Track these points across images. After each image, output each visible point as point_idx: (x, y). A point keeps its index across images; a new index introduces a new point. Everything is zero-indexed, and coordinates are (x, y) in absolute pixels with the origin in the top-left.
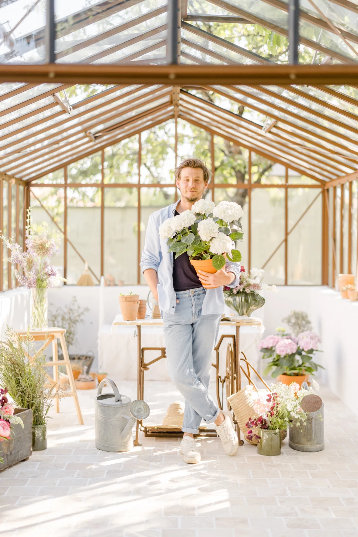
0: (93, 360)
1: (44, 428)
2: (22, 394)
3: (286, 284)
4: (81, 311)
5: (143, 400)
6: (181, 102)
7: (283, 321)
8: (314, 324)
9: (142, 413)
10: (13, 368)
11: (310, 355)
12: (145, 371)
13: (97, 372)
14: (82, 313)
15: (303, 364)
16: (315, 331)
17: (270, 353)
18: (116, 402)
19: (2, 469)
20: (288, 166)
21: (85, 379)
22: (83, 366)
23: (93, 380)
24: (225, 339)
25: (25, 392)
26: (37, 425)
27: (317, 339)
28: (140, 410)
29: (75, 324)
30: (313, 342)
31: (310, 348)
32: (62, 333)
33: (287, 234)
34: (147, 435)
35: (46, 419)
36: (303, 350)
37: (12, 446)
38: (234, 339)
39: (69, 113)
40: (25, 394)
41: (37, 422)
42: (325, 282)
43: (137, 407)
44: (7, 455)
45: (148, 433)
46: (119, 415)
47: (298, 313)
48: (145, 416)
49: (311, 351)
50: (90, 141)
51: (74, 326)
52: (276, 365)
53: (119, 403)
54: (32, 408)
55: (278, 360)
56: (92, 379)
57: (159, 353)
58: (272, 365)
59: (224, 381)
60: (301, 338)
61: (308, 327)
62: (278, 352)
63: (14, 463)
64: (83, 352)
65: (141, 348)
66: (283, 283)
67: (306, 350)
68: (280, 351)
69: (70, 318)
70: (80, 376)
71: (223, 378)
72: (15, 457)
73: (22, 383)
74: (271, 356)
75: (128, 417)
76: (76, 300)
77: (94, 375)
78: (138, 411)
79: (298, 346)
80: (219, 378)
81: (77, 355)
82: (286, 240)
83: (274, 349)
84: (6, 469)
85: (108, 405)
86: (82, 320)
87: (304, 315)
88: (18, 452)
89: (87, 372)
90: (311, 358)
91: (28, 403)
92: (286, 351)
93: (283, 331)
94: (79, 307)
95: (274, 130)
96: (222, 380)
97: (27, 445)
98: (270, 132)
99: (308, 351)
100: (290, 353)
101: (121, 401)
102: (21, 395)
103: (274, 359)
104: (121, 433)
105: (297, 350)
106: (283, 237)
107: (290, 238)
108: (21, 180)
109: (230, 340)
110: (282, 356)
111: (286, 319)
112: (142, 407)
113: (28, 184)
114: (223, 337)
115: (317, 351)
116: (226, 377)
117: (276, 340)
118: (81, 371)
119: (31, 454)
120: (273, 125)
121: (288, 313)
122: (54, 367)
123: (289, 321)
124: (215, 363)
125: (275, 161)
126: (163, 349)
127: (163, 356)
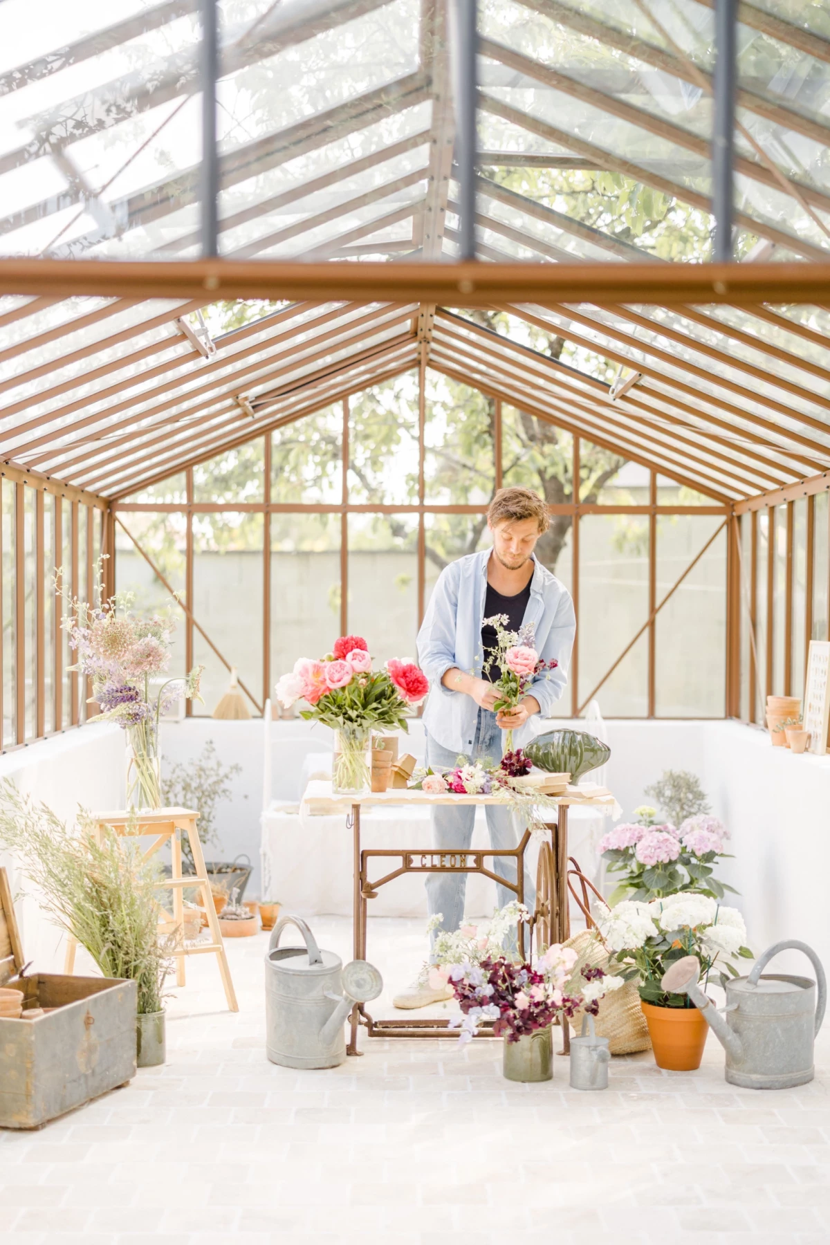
0: (249, 874)
1: (161, 1019)
2: (114, 947)
3: (652, 715)
4: (222, 772)
5: (364, 959)
6: (436, 334)
7: (647, 793)
8: (711, 800)
9: (367, 987)
10: (94, 894)
11: (708, 865)
12: (368, 900)
13: (259, 899)
14: (226, 776)
15: (692, 882)
16: (715, 814)
17: (624, 860)
18: (311, 964)
19: (75, 1107)
20: (655, 469)
21: (235, 914)
22: (230, 887)
23: (251, 918)
25: (120, 944)
26: (145, 1013)
27: (721, 832)
28: (362, 982)
29: (212, 800)
30: (714, 837)
31: (708, 850)
32: (191, 820)
33: (653, 610)
34: (372, 1034)
35: (163, 999)
36: (693, 854)
37: (96, 1057)
38: (555, 832)
39: (207, 357)
40: (119, 947)
41: (144, 1008)
42: (732, 711)
43: (355, 976)
44: (86, 1076)
45: (375, 1029)
46: (316, 993)
47: (679, 777)
48: (373, 995)
49: (709, 856)
50: (245, 415)
51: (209, 802)
52: (637, 886)
53: (315, 967)
54: (134, 976)
55: (640, 876)
56: (249, 915)
57: (398, 862)
58: (626, 886)
59: (535, 920)
60: (688, 829)
61: (700, 805)
62: (640, 858)
63: (100, 1093)
64: (228, 858)
65: (361, 850)
66: (645, 713)
67: (699, 854)
68: (645, 857)
69: (200, 786)
70: (225, 908)
71: (531, 913)
72: (102, 1080)
73: (114, 924)
74: (625, 867)
75: (336, 997)
76: (214, 750)
77: (251, 905)
78: (359, 985)
79: (684, 845)
81: (216, 864)
82: (652, 624)
83: (631, 851)
84: (82, 1105)
85: (293, 971)
86: (224, 791)
87: (691, 780)
88: (108, 1069)
89: (239, 901)
90: (710, 870)
91: (126, 967)
92: (658, 857)
93: (650, 816)
94: (219, 764)
95: (633, 393)
96: (529, 919)
97: (125, 1056)
98: (624, 398)
99: (703, 855)
100: (666, 861)
101: (321, 962)
102: (112, 950)
103: (632, 872)
104: (320, 1030)
105: (681, 854)
106: (645, 618)
107: (659, 618)
108: (97, 496)
109: (548, 836)
110: (648, 867)
111: (654, 789)
112: (366, 976)
113: (110, 505)
115: (722, 855)
116: (537, 913)
117: (637, 834)
118: (226, 898)
119: (133, 1074)
120: (632, 384)
121: (657, 776)
122: (175, 890)
123: (660, 794)
124: (515, 882)
125: (629, 456)
126: (406, 853)
127: (407, 868)
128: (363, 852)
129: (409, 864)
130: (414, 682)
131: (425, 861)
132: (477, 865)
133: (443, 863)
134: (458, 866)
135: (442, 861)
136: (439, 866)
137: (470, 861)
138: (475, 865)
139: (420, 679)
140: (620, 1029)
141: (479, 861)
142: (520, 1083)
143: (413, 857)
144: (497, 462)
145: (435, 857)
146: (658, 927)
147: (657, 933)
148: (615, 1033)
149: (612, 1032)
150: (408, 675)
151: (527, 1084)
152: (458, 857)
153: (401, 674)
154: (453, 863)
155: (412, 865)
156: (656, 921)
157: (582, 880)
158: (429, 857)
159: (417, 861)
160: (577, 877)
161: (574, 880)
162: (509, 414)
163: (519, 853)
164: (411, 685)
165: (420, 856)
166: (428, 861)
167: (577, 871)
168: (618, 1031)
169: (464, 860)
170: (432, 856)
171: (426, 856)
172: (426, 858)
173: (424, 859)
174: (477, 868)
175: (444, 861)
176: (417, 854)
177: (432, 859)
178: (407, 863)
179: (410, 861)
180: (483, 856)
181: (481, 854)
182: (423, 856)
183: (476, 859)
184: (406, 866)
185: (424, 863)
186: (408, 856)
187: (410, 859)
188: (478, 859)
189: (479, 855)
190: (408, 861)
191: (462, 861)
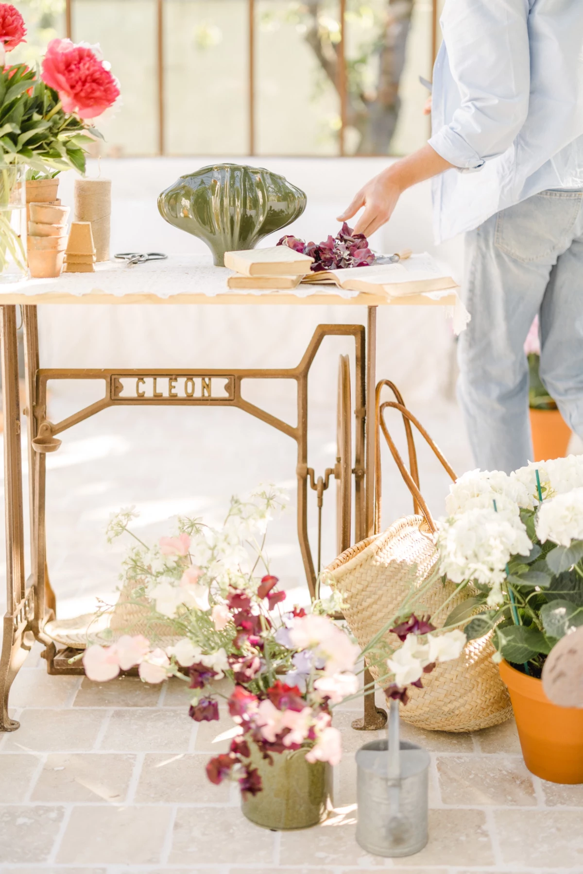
24: (327, 338)
34: (53, 671)
38: (360, 341)
57: (99, 389)
59: (325, 484)
65: (40, 368)
71: (319, 474)
80: (305, 475)
96: (316, 482)
109: (348, 345)
114: (323, 331)
116: (329, 473)
124: (293, 422)
126: (111, 375)
127: (113, 398)
129: (116, 395)
130: (84, 83)
131: (142, 388)
132: (230, 394)
133: (173, 391)
134: (198, 394)
135: (171, 387)
136: (166, 394)
137: (219, 388)
138: (225, 395)
139: (97, 75)
140: (461, 701)
141: (233, 387)
142: (268, 832)
143: (123, 381)
145: (160, 380)
146: (531, 533)
147: (531, 546)
148: (451, 706)
149: (445, 704)
150: (73, 67)
151: (279, 834)
152: (198, 381)
153: (62, 66)
154: (190, 390)
155: (122, 395)
156: (528, 516)
157: (407, 418)
158: (149, 381)
159: (129, 387)
160: (399, 413)
161: (393, 418)
163: (301, 375)
164: (78, 88)
165: (135, 380)
166: (147, 387)
167: (400, 404)
168: (456, 704)
169: (208, 385)
170: (155, 379)
171: (145, 379)
172: (144, 382)
173: (141, 384)
174: (229, 400)
175: (174, 387)
176: (129, 376)
177: (155, 383)
178: (113, 390)
179: (117, 387)
180: (240, 378)
181: (236, 376)
182: (139, 379)
183: (228, 383)
184: (111, 397)
185: (141, 391)
186: (115, 379)
187: (117, 385)
188: (231, 384)
189: (232, 377)
190: (114, 387)
191: (204, 387)
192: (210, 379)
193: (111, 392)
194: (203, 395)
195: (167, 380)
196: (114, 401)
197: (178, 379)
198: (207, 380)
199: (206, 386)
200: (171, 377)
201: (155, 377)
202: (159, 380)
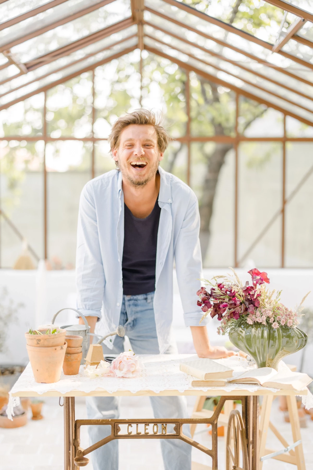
14: (15, 311)
20: (286, 113)
23: (23, 414)
24: (226, 401)
33: (284, 202)
38: (244, 403)
65: (75, 420)
66: (279, 263)
76: (7, 293)
82: (283, 210)
98: (280, 52)
106: (279, 206)
107: (288, 207)
114: (224, 399)
120: (292, 34)
124: (210, 447)
125: (270, 105)
126: (114, 423)
127: (115, 435)
128: (76, 421)
129: (117, 433)
132: (177, 433)
133: (147, 431)
134: (159, 433)
135: (146, 429)
136: (143, 433)
137: (171, 429)
138: (174, 433)
141: (177, 429)
143: (120, 426)
144: (188, 110)
152: (159, 425)
154: (155, 430)
155: (120, 433)
158: (134, 425)
159: (123, 429)
162: (195, 82)
163: (214, 422)
165: (127, 425)
166: (133, 429)
169: (165, 428)
170: (137, 425)
171: (132, 425)
172: (132, 426)
173: (130, 427)
174: (176, 436)
175: (147, 429)
176: (124, 423)
177: (137, 427)
178: (115, 431)
179: (118, 429)
180: (182, 424)
181: (180, 423)
182: (129, 425)
183: (176, 426)
184: (114, 434)
185: (130, 431)
186: (116, 425)
187: (117, 428)
188: (178, 427)
189: (178, 423)
190: (115, 429)
191: (163, 429)
192: (166, 425)
193: (114, 432)
194: (162, 433)
195: (143, 425)
196: (116, 437)
197: (149, 424)
198: (164, 425)
199: (164, 428)
200: (146, 423)
201: (137, 423)
202: (139, 425)
